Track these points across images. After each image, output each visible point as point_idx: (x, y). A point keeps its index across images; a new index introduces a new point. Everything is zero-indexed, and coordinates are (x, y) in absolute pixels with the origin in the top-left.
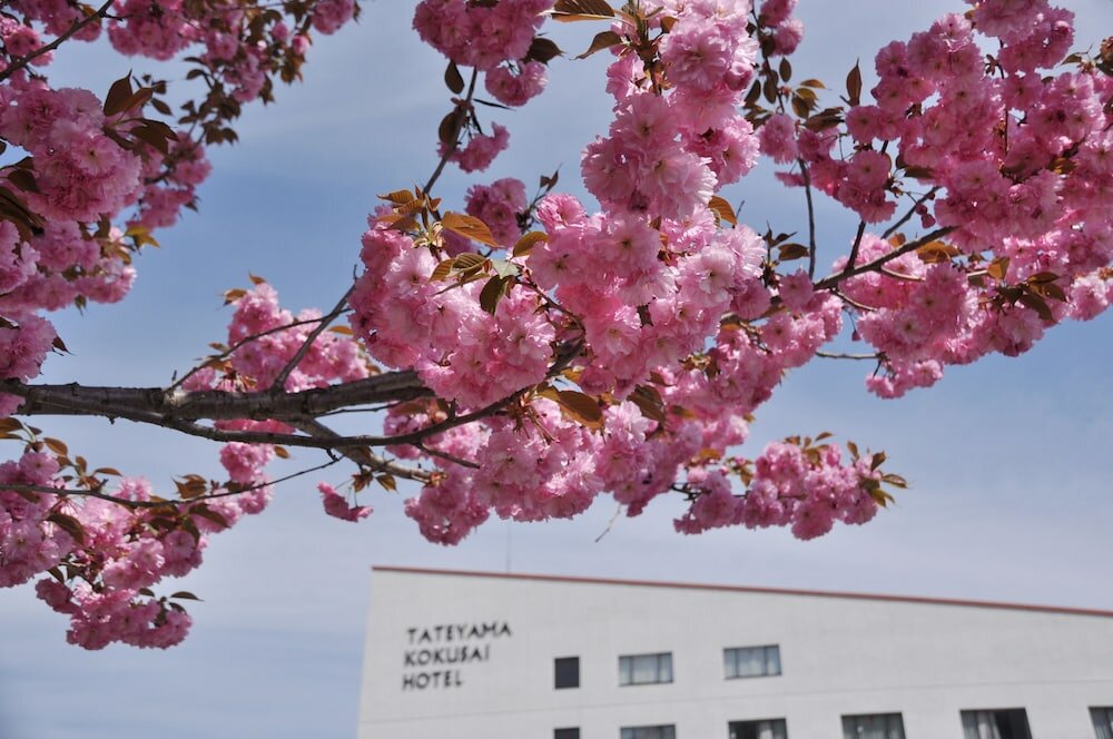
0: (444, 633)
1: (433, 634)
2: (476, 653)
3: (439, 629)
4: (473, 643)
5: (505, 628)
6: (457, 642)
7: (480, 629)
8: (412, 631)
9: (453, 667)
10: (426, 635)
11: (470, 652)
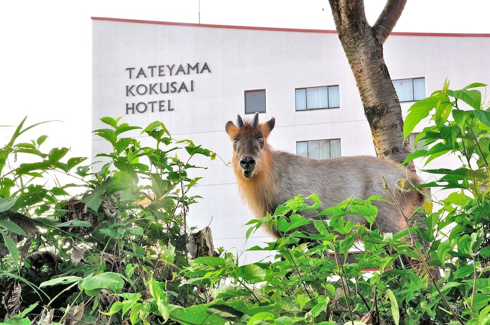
0: (156, 71)
1: (148, 72)
2: (183, 86)
3: (152, 68)
4: (180, 79)
5: (206, 67)
6: (168, 79)
7: (186, 68)
8: (130, 70)
9: (166, 97)
10: (141, 72)
11: (178, 86)
